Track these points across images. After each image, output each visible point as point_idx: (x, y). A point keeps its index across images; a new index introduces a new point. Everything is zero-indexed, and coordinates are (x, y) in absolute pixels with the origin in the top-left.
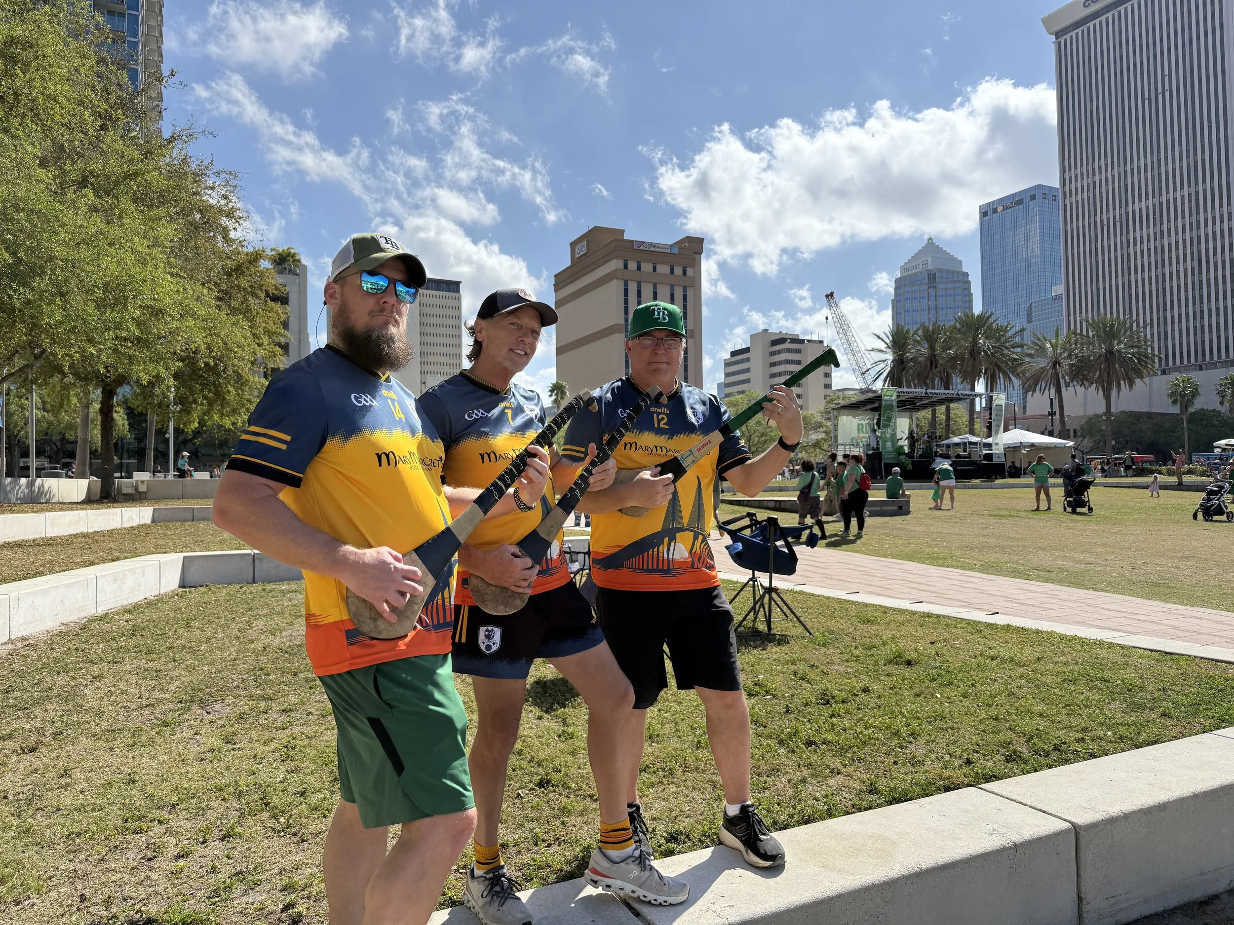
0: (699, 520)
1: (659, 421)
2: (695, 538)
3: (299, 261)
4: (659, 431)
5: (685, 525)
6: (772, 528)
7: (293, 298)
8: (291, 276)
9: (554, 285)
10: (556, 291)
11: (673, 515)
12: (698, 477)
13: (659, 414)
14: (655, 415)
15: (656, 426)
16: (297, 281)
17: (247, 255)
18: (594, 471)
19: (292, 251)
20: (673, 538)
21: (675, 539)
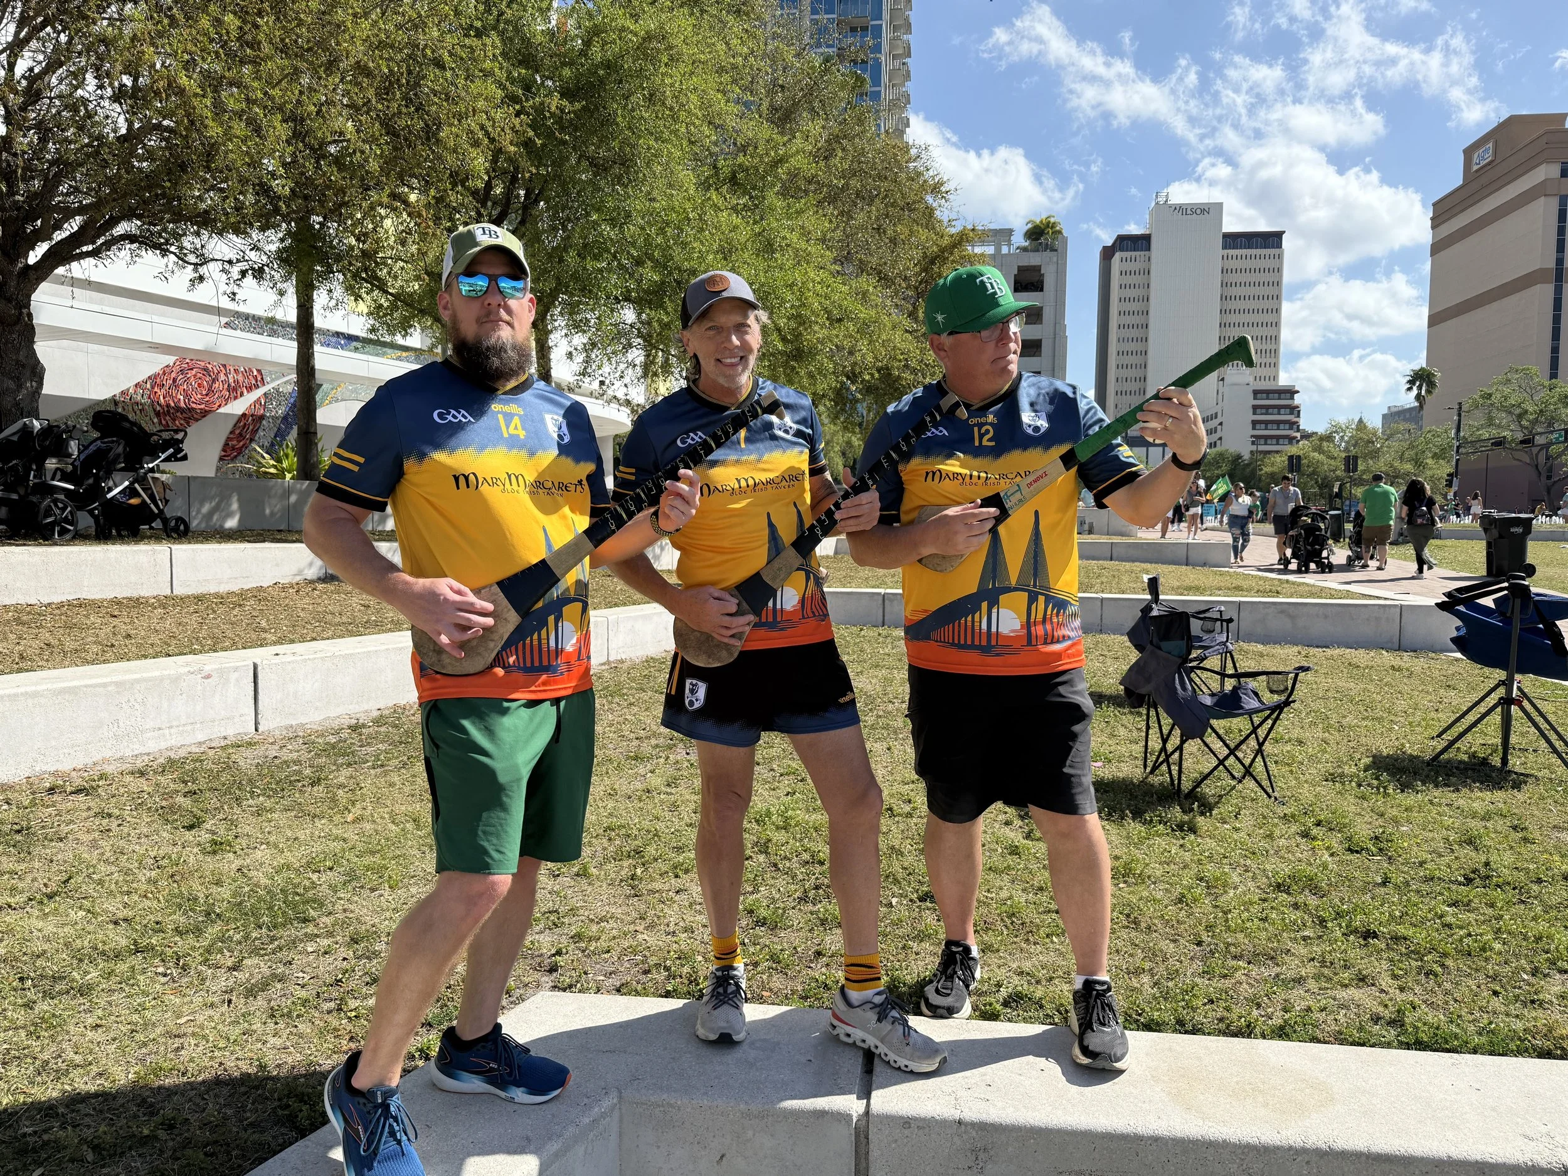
0: (1035, 575)
1: (981, 436)
2: (1033, 599)
3: (1060, 232)
4: (978, 452)
5: (1013, 582)
6: (1518, 602)
7: (1049, 282)
8: (1048, 253)
9: (1432, 219)
10: (1433, 228)
11: (994, 570)
12: (1036, 513)
13: (980, 426)
14: (976, 429)
15: (977, 444)
16: (1055, 259)
17: (952, 236)
18: (842, 506)
19: (1052, 220)
20: (994, 602)
21: (998, 603)
